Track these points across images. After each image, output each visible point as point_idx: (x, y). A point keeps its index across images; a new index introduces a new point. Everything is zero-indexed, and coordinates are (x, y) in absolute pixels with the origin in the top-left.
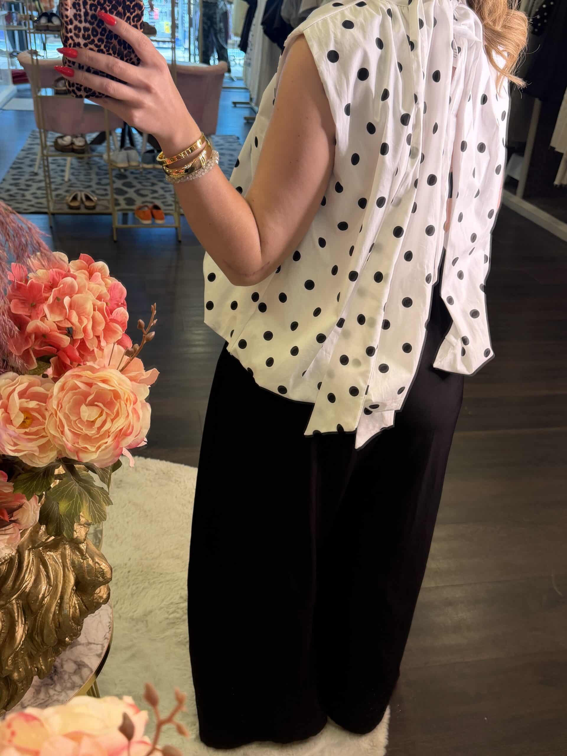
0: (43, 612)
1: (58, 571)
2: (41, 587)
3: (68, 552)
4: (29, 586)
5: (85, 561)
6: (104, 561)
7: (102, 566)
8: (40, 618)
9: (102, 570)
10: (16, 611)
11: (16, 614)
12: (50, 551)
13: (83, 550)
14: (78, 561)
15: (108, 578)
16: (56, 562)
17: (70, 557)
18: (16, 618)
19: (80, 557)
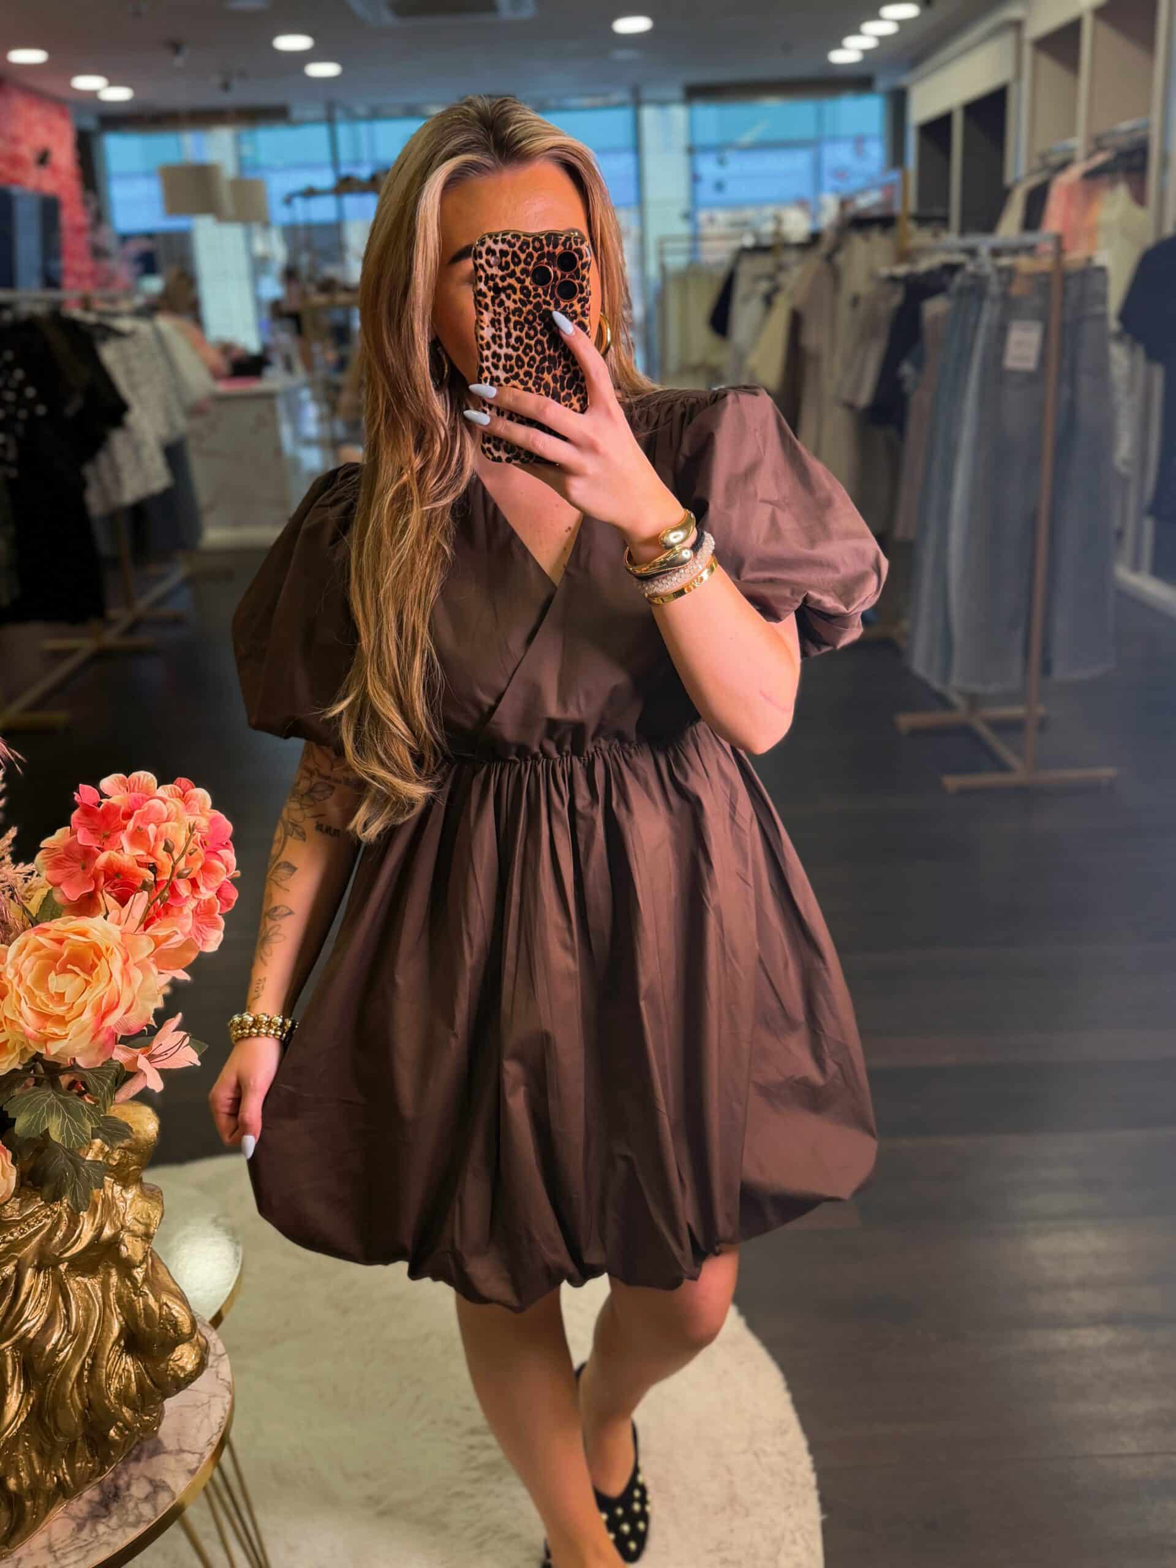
0: (58, 1377)
1: (91, 1310)
2: (53, 1333)
3: (114, 1279)
4: (34, 1330)
5: (141, 1298)
6: (179, 1302)
7: (173, 1312)
8: (52, 1385)
9: (172, 1318)
10: (10, 1368)
11: (10, 1374)
12: (83, 1277)
13: (136, 1279)
14: (128, 1297)
15: (182, 1333)
16: (90, 1295)
17: (116, 1289)
18: (9, 1380)
19: (132, 1290)
